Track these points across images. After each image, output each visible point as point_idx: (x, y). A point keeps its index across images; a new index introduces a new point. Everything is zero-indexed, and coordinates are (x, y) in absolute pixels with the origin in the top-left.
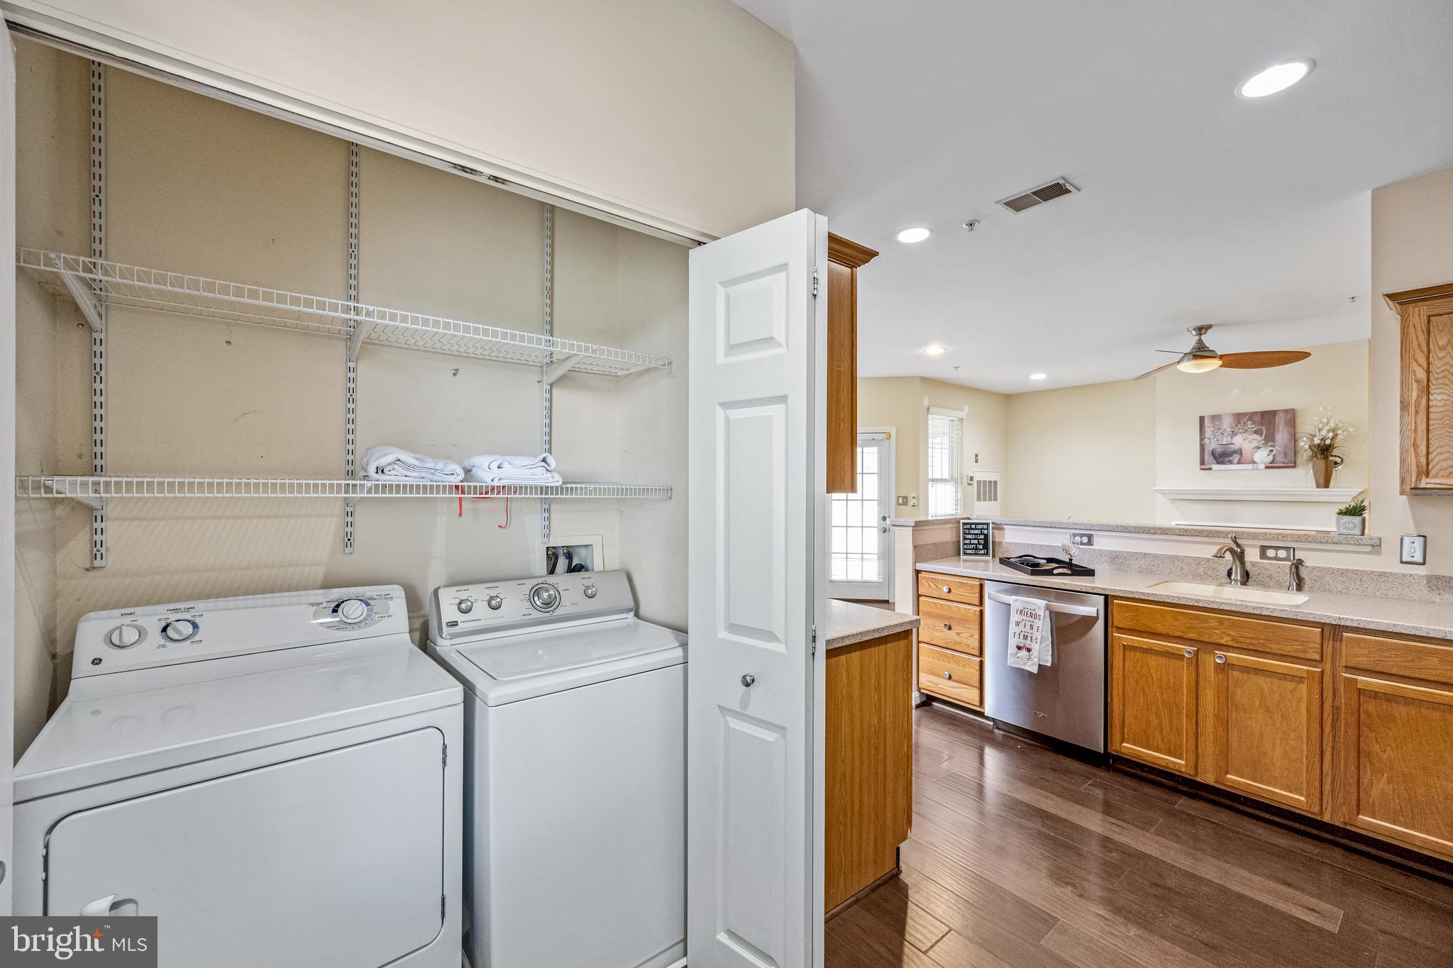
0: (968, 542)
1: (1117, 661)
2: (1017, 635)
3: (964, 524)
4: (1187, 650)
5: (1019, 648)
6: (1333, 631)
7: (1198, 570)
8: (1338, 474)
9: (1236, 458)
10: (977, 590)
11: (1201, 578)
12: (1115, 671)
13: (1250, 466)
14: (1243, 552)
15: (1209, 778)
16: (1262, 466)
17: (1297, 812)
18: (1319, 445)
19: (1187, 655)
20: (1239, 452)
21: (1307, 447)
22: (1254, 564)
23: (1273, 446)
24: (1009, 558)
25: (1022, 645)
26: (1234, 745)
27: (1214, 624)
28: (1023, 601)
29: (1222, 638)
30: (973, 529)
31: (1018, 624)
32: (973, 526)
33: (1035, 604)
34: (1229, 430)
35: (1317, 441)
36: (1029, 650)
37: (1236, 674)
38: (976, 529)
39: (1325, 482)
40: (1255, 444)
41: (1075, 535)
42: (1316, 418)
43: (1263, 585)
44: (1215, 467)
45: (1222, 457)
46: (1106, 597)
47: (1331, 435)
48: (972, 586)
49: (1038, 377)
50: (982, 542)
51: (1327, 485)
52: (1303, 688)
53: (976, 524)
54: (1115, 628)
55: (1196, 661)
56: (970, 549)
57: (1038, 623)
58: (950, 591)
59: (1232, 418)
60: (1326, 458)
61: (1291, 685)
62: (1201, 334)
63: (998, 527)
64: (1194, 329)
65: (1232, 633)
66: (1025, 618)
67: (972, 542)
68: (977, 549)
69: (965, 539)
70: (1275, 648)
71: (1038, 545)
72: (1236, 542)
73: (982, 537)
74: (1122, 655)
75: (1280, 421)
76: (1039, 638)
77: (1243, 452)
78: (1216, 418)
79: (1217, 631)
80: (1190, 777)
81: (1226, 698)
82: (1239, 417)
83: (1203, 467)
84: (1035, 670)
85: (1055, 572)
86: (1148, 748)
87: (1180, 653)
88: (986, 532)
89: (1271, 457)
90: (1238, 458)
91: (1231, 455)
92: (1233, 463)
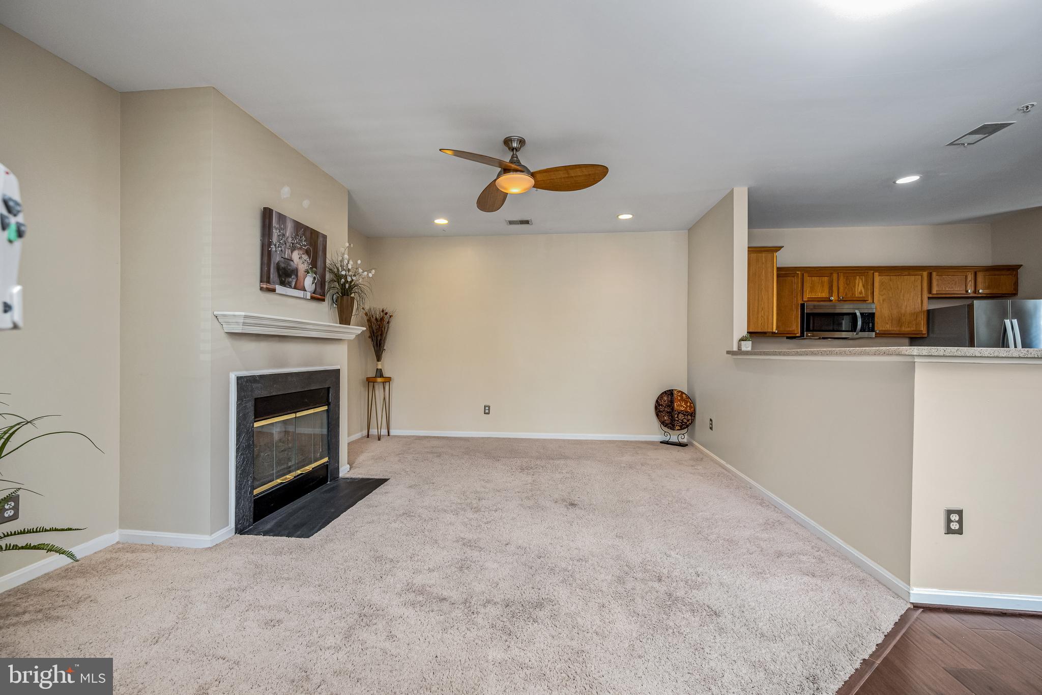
16: (309, 296)
20: (295, 272)
23: (316, 273)
34: (290, 241)
59: (293, 225)
77: (299, 274)
78: (282, 218)
82: (298, 226)
89: (314, 285)
90: (294, 280)
91: (290, 276)
92: (290, 287)
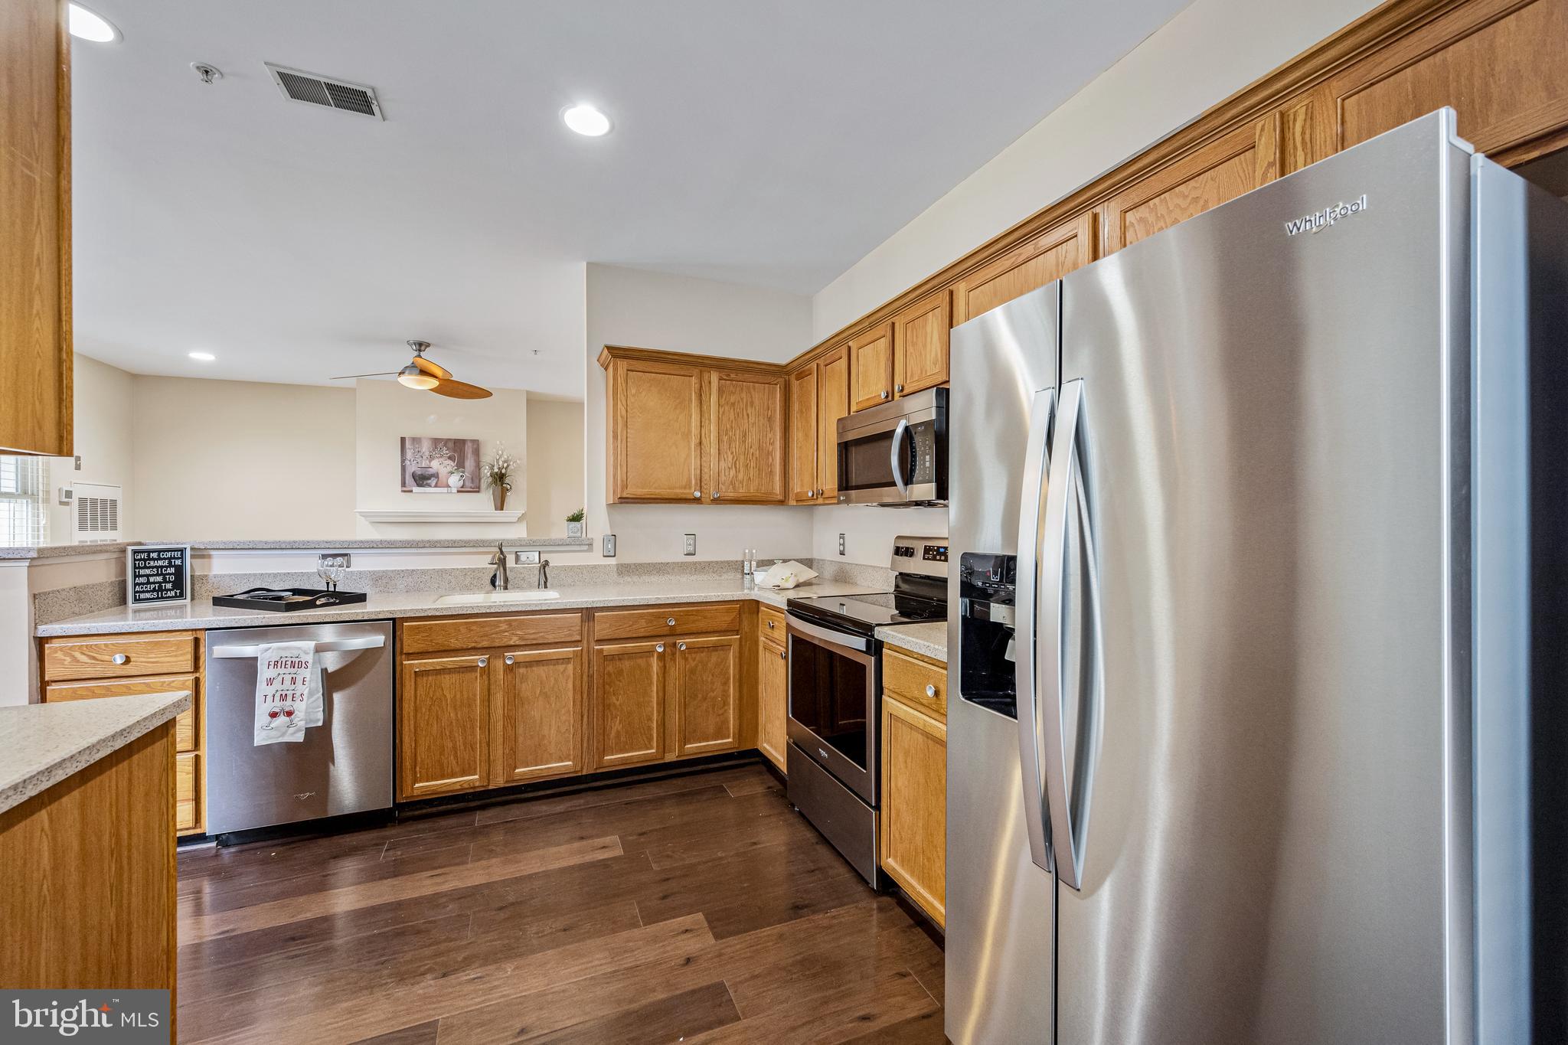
0: (143, 580)
1: (408, 692)
2: (270, 698)
3: (135, 552)
4: (480, 660)
5: (274, 715)
6: (588, 614)
7: (465, 580)
8: (510, 497)
9: (433, 482)
10: (190, 648)
11: (468, 589)
12: (405, 705)
13: (445, 490)
14: (505, 559)
15: (499, 782)
16: (454, 490)
17: (566, 776)
18: (496, 473)
19: (481, 665)
20: (436, 476)
21: (489, 474)
22: (512, 569)
23: (463, 472)
24: (232, 596)
25: (277, 710)
26: (521, 739)
27: (504, 627)
28: (279, 648)
29: (511, 639)
30: (154, 559)
31: (270, 682)
32: (154, 555)
33: (299, 648)
34: (427, 453)
35: (496, 470)
36: (289, 714)
37: (522, 670)
38: (159, 559)
39: (500, 505)
40: (449, 469)
41: (325, 557)
42: (494, 450)
43: (519, 588)
44: (416, 489)
45: (422, 479)
46: (394, 620)
47: (505, 465)
48: (179, 645)
49: (202, 357)
50: (172, 578)
51: (502, 509)
52: (570, 667)
53: (159, 551)
54: (404, 656)
55: (487, 671)
56: (148, 592)
57: (306, 673)
58: (128, 660)
59: (430, 442)
60: (502, 486)
61: (561, 668)
62: (420, 351)
63: (200, 553)
64: (415, 344)
65: (518, 633)
66: (283, 671)
67: (152, 579)
68: (160, 589)
69: (136, 576)
70: (551, 638)
71: (270, 574)
72: (501, 549)
73: (173, 570)
74: (413, 683)
75: (469, 449)
76: (306, 693)
77: (439, 476)
78: (416, 440)
79: (506, 634)
80: (483, 789)
81: (514, 698)
82: (436, 442)
83: (404, 489)
84: (300, 738)
85: (318, 603)
86: (443, 777)
87: (474, 664)
88: (178, 562)
89: (462, 482)
90: (435, 482)
91: (429, 478)
92: (431, 486)
